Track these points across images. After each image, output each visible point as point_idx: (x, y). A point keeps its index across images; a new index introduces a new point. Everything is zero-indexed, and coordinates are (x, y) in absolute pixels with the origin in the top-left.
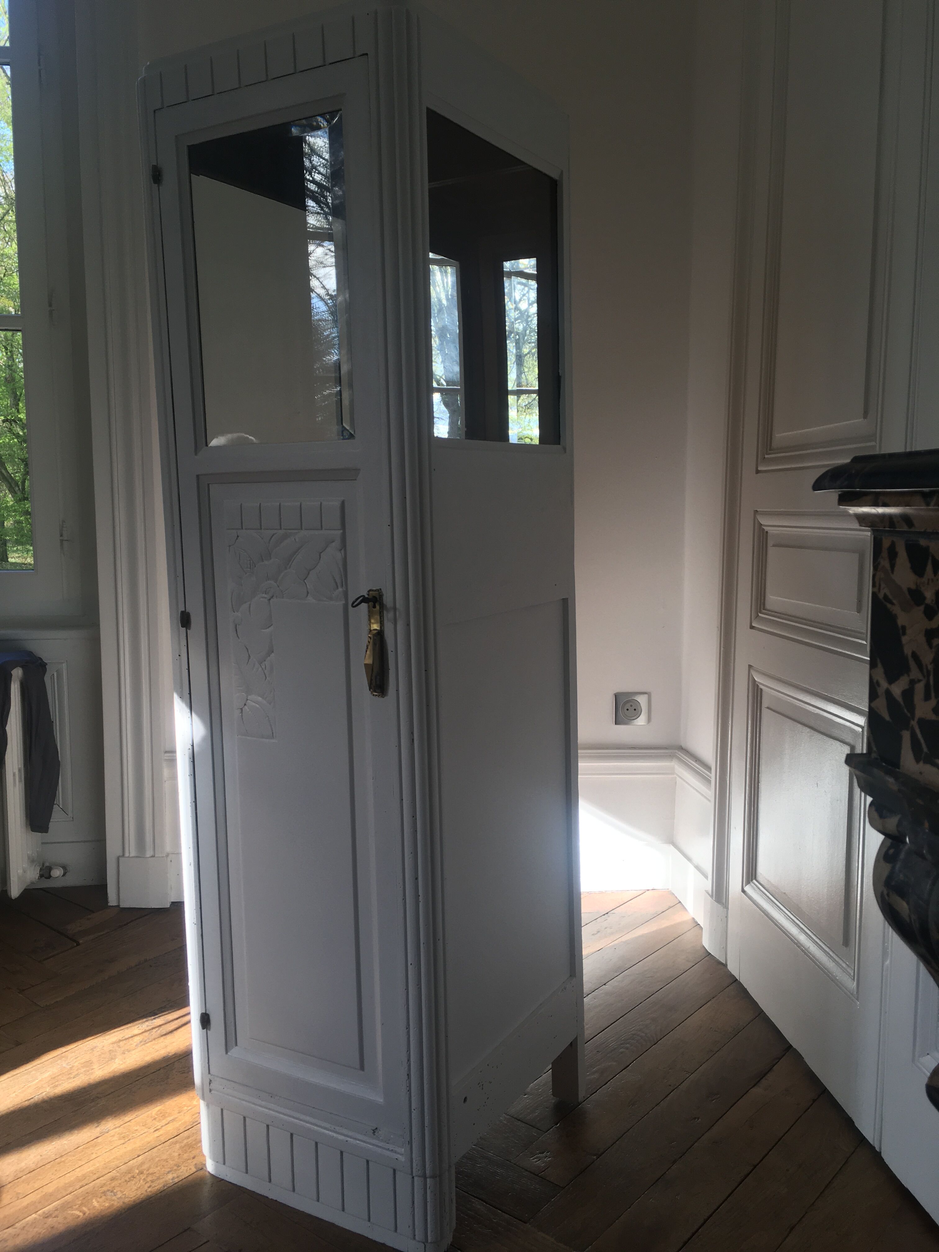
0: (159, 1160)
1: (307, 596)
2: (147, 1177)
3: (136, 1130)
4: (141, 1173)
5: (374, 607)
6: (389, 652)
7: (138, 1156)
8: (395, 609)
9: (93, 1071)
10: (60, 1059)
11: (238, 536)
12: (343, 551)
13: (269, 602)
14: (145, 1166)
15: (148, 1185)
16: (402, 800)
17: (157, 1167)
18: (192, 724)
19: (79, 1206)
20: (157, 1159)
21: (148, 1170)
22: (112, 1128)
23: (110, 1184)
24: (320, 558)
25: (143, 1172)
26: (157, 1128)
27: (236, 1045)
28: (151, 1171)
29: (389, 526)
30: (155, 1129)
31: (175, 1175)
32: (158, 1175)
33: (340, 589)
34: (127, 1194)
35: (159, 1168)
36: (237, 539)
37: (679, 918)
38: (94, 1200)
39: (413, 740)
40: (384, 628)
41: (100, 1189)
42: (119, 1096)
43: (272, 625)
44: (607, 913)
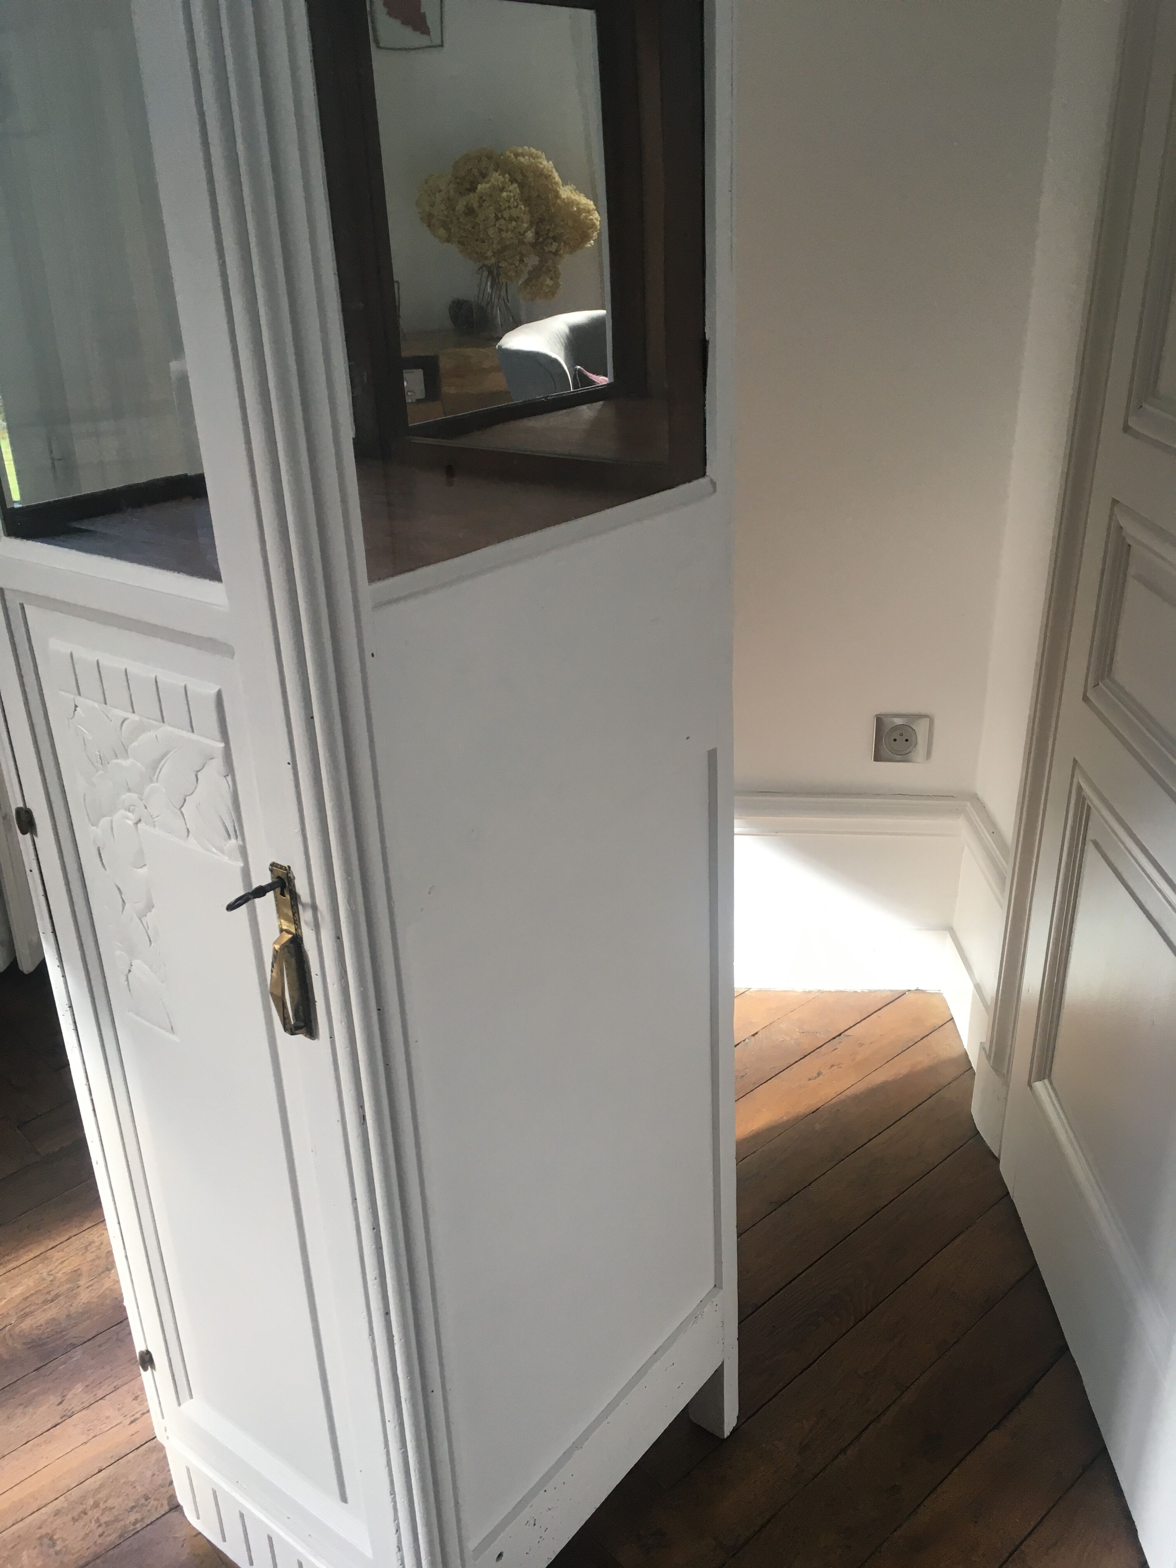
0: (124, 1483)
1: (188, 836)
2: (102, 1515)
3: (108, 1418)
4: (96, 1505)
5: (283, 894)
6: (313, 975)
7: (100, 1471)
8: (314, 908)
9: (78, 1290)
10: (42, 1262)
11: (76, 706)
12: (229, 778)
13: (137, 827)
14: (102, 1495)
15: (100, 1530)
16: (356, 1199)
17: (119, 1497)
18: (64, 976)
19: (4, 1561)
20: (122, 1481)
21: (106, 1501)
22: (78, 1409)
23: (52, 1523)
24: (197, 780)
25: (99, 1504)
26: (136, 1416)
27: (191, 1397)
28: (109, 1504)
29: (289, 763)
30: (133, 1418)
31: (138, 1516)
32: (116, 1513)
33: (233, 841)
34: (69, 1546)
35: (121, 1499)
36: (75, 710)
37: (944, 1050)
38: (25, 1553)
39: (364, 1117)
40: (301, 932)
41: (38, 1531)
42: (100, 1346)
43: (145, 865)
44: (840, 1035)
